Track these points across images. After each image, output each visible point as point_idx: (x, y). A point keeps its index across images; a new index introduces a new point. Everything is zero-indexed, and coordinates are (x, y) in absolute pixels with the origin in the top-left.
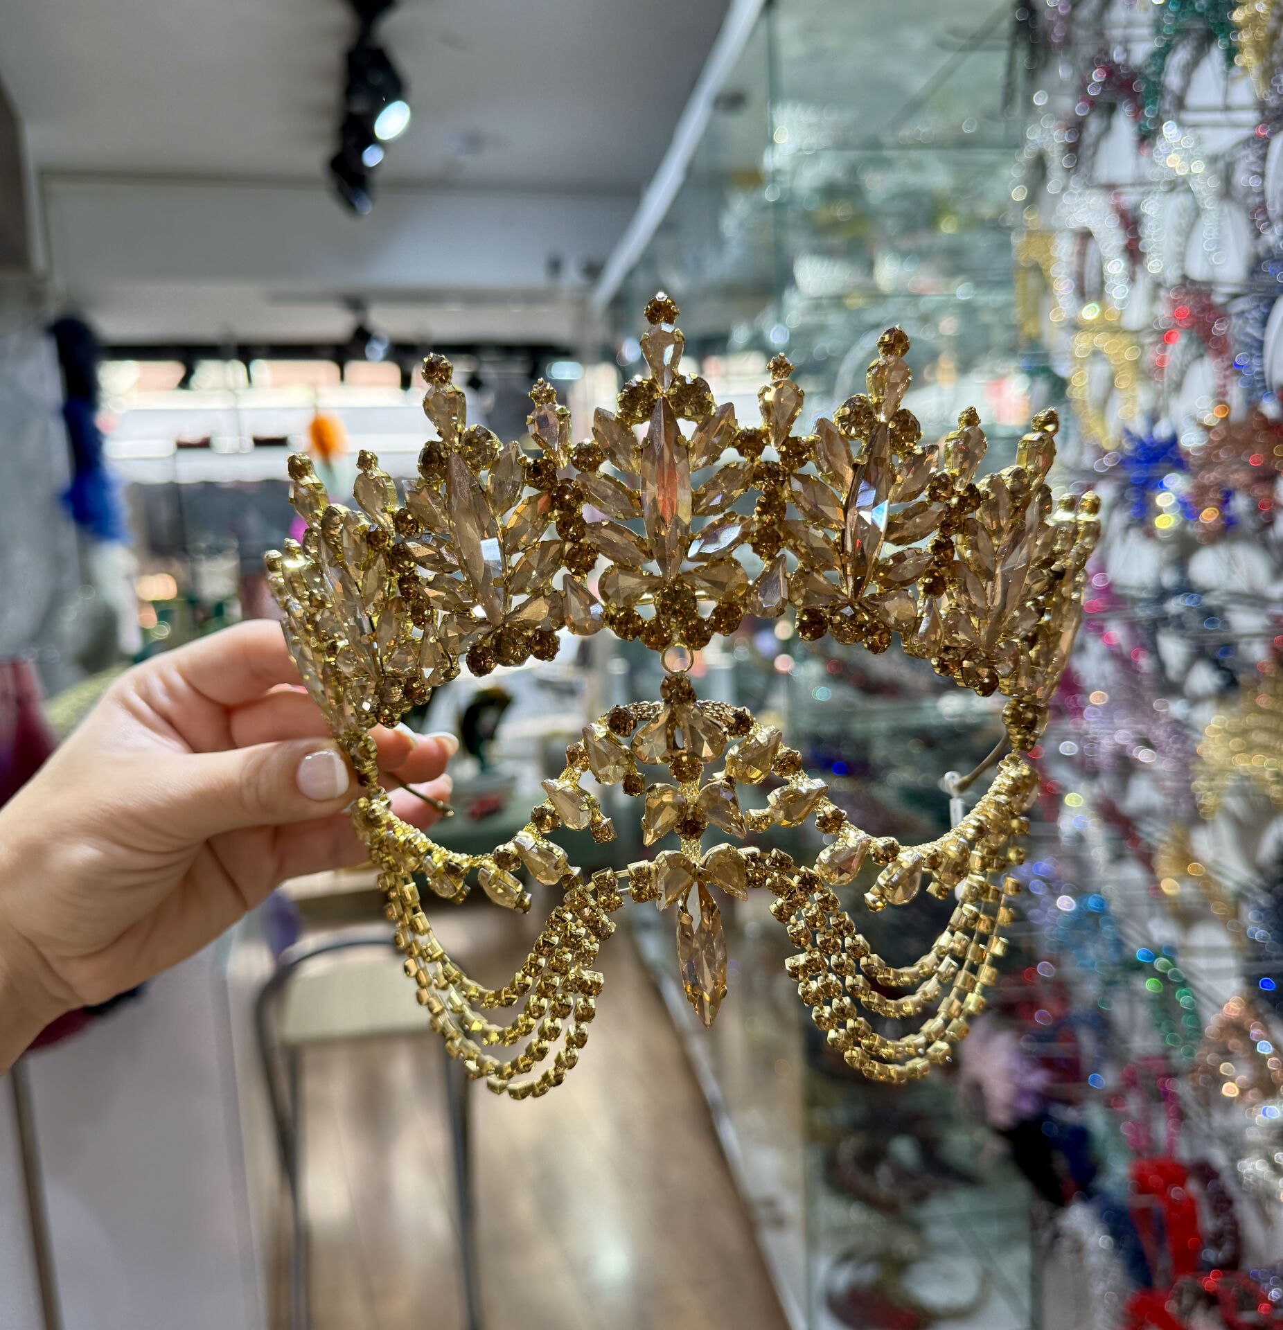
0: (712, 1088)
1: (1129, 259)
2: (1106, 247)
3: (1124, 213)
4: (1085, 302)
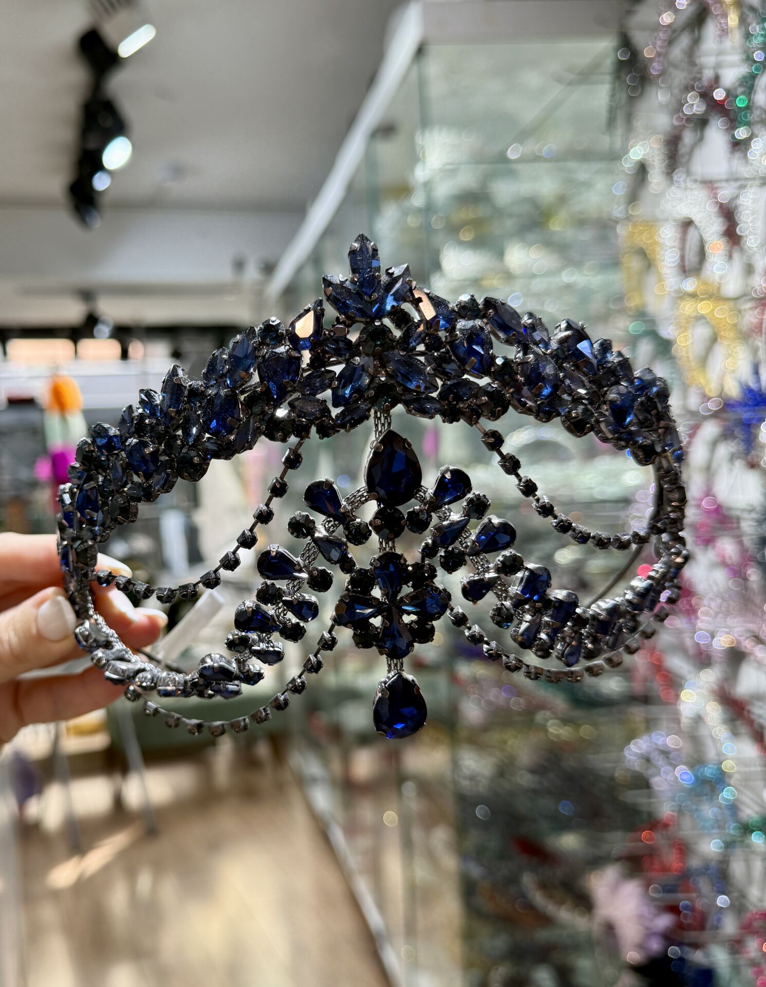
1: (728, 242)
2: (707, 232)
3: (721, 206)
4: (686, 277)
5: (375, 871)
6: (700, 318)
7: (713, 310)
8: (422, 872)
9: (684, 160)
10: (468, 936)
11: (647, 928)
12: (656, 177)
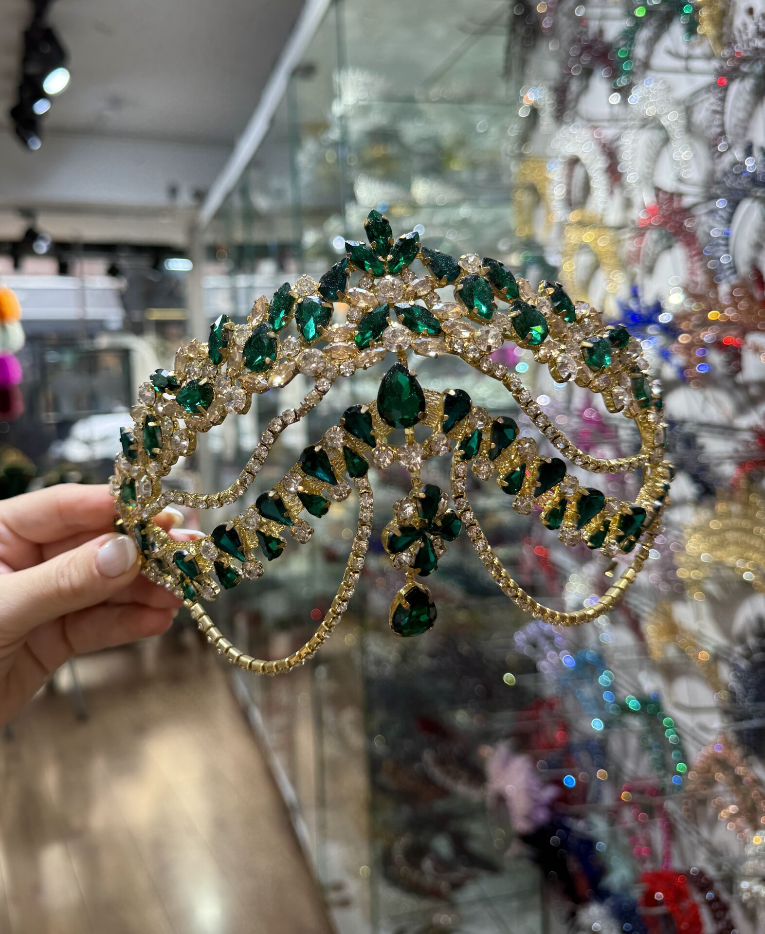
0: (289, 792)
1: (610, 177)
2: (592, 170)
3: (604, 146)
4: (572, 210)
5: (289, 747)
6: (583, 247)
7: (596, 239)
8: (331, 749)
9: (571, 105)
10: (373, 808)
11: (535, 801)
12: (546, 120)
